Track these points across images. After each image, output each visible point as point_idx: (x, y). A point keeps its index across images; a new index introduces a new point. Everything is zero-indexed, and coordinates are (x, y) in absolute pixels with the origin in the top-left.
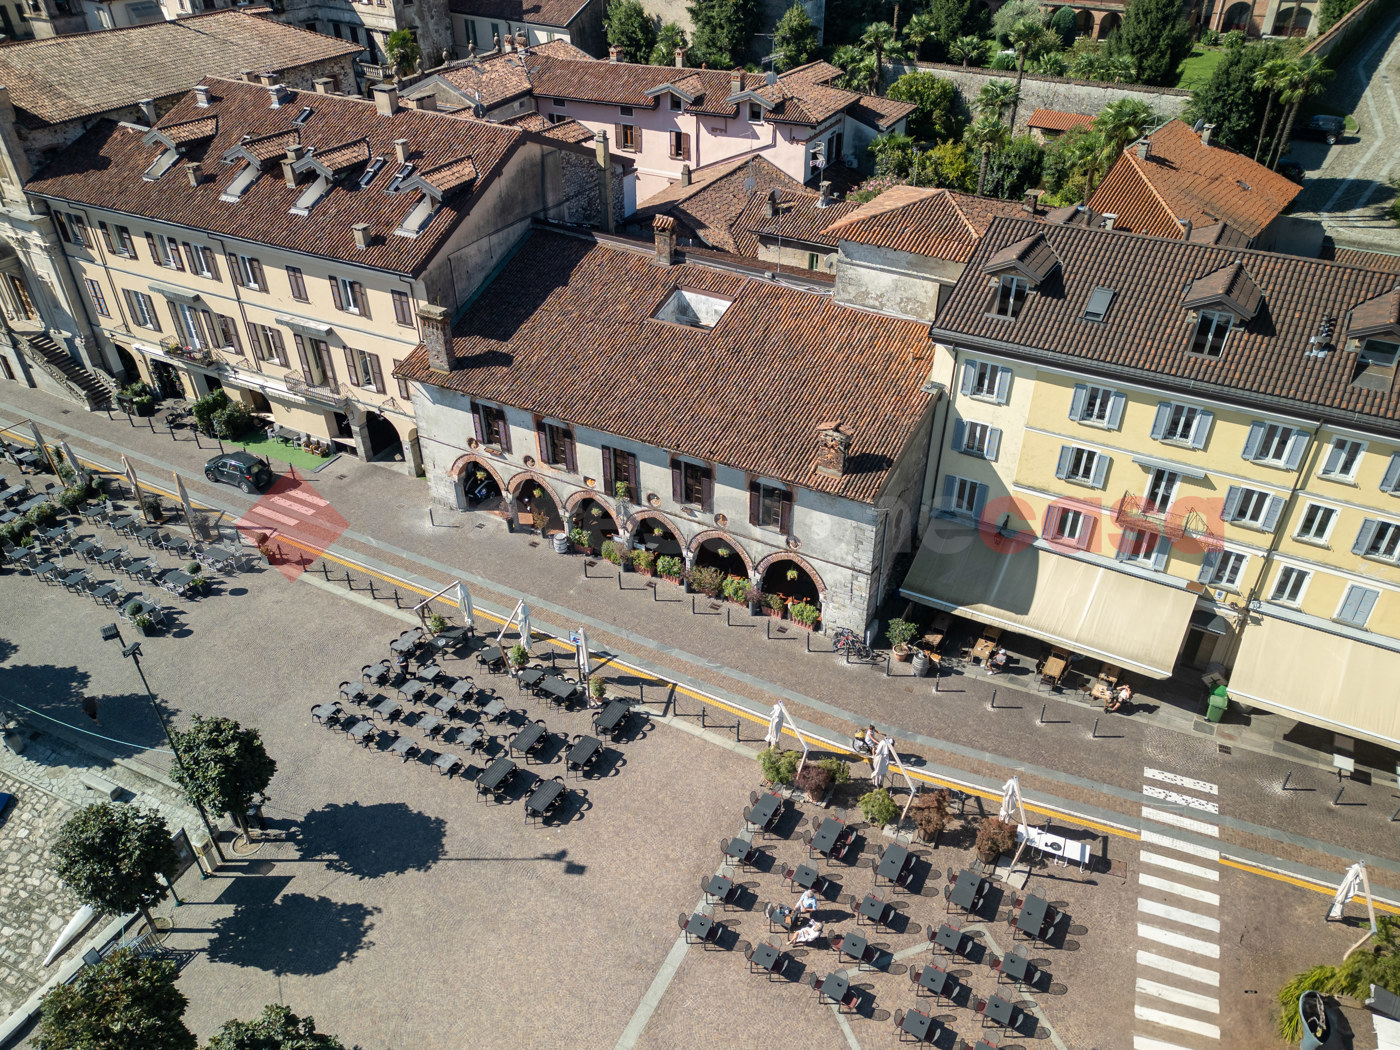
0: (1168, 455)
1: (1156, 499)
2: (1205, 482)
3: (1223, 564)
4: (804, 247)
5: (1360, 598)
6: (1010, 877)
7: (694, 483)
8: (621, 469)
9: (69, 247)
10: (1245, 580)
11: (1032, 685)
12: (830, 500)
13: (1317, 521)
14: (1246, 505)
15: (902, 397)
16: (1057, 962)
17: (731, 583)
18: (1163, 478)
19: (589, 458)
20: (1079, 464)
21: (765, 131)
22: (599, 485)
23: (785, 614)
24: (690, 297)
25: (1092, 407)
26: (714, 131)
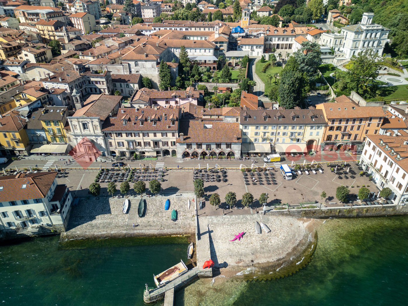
0: (265, 131)
1: (264, 135)
2: (269, 132)
3: (272, 140)
4: (209, 115)
5: (284, 140)
6: (267, 172)
7: (218, 145)
8: (208, 146)
9: (106, 138)
10: (274, 141)
11: (258, 157)
12: (235, 143)
13: (279, 133)
14: (273, 134)
15: (238, 131)
16: (274, 176)
17: (223, 157)
18: (265, 133)
19: (204, 147)
20: (256, 134)
21: (190, 99)
22: (205, 149)
23: (230, 158)
24: (206, 125)
25: (257, 128)
26: (182, 100)
